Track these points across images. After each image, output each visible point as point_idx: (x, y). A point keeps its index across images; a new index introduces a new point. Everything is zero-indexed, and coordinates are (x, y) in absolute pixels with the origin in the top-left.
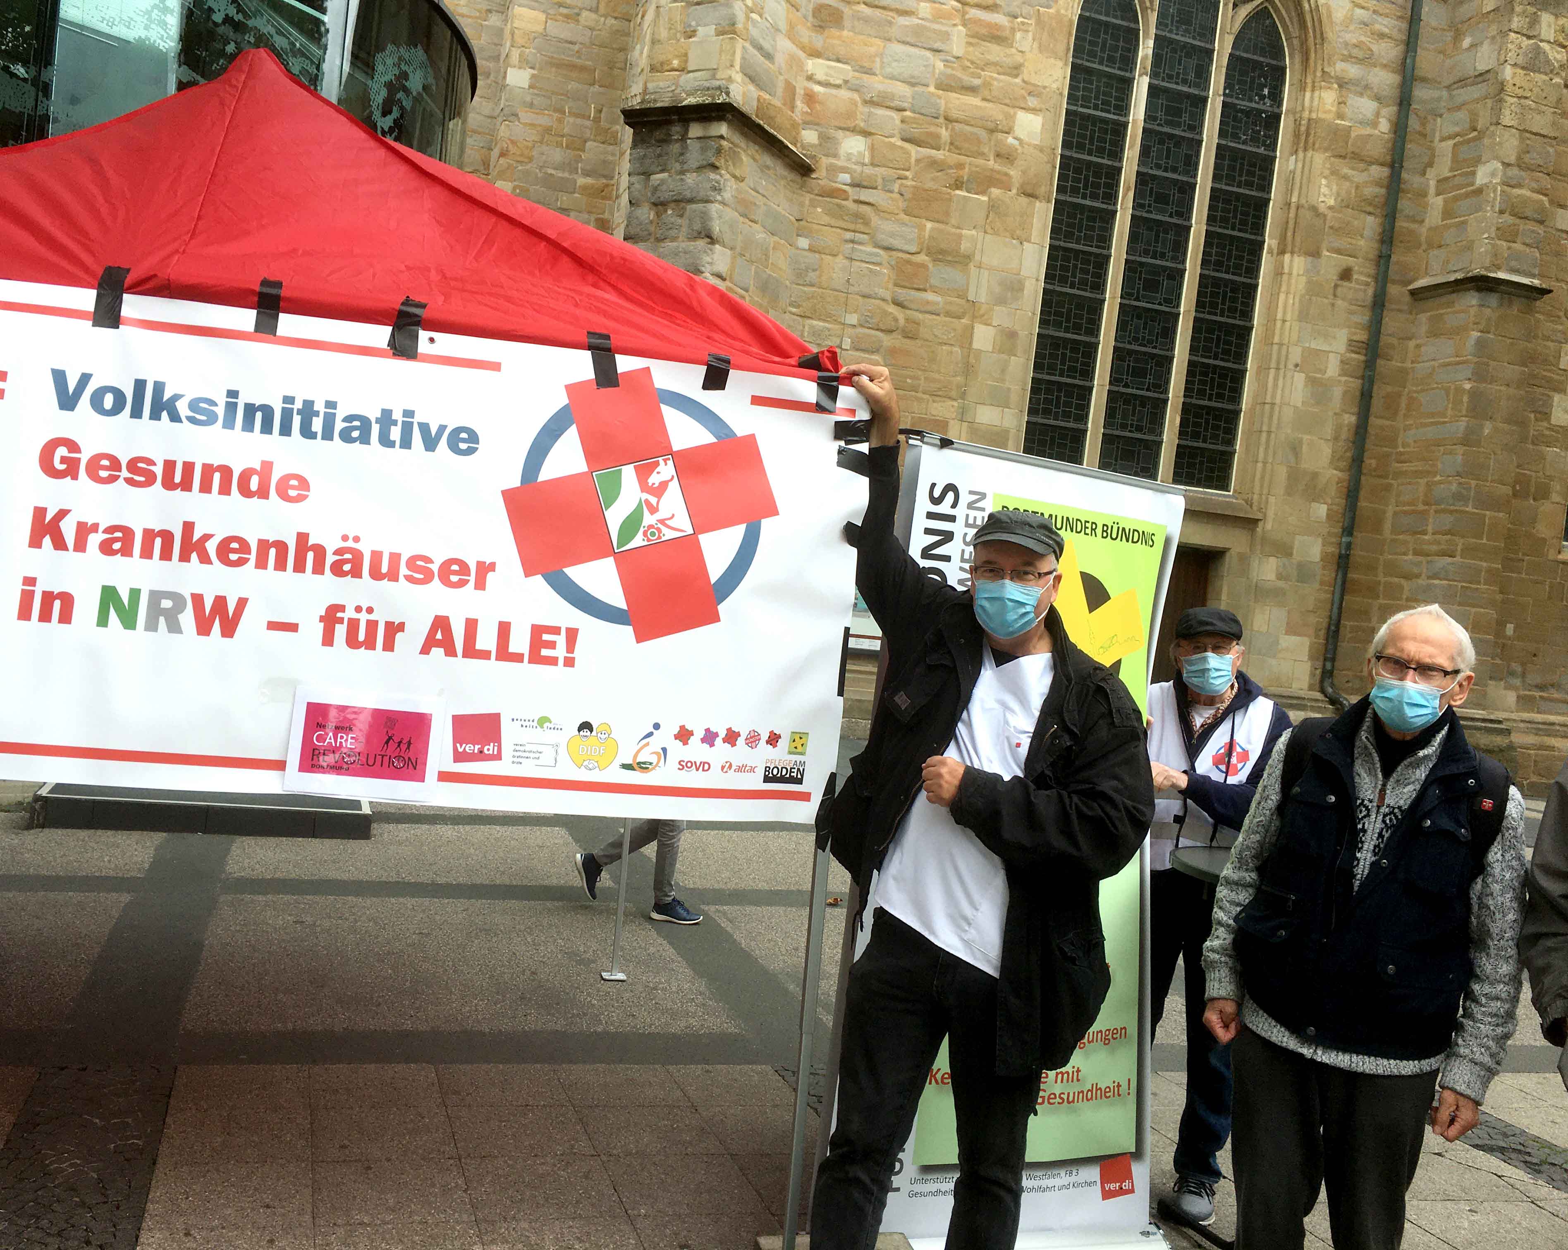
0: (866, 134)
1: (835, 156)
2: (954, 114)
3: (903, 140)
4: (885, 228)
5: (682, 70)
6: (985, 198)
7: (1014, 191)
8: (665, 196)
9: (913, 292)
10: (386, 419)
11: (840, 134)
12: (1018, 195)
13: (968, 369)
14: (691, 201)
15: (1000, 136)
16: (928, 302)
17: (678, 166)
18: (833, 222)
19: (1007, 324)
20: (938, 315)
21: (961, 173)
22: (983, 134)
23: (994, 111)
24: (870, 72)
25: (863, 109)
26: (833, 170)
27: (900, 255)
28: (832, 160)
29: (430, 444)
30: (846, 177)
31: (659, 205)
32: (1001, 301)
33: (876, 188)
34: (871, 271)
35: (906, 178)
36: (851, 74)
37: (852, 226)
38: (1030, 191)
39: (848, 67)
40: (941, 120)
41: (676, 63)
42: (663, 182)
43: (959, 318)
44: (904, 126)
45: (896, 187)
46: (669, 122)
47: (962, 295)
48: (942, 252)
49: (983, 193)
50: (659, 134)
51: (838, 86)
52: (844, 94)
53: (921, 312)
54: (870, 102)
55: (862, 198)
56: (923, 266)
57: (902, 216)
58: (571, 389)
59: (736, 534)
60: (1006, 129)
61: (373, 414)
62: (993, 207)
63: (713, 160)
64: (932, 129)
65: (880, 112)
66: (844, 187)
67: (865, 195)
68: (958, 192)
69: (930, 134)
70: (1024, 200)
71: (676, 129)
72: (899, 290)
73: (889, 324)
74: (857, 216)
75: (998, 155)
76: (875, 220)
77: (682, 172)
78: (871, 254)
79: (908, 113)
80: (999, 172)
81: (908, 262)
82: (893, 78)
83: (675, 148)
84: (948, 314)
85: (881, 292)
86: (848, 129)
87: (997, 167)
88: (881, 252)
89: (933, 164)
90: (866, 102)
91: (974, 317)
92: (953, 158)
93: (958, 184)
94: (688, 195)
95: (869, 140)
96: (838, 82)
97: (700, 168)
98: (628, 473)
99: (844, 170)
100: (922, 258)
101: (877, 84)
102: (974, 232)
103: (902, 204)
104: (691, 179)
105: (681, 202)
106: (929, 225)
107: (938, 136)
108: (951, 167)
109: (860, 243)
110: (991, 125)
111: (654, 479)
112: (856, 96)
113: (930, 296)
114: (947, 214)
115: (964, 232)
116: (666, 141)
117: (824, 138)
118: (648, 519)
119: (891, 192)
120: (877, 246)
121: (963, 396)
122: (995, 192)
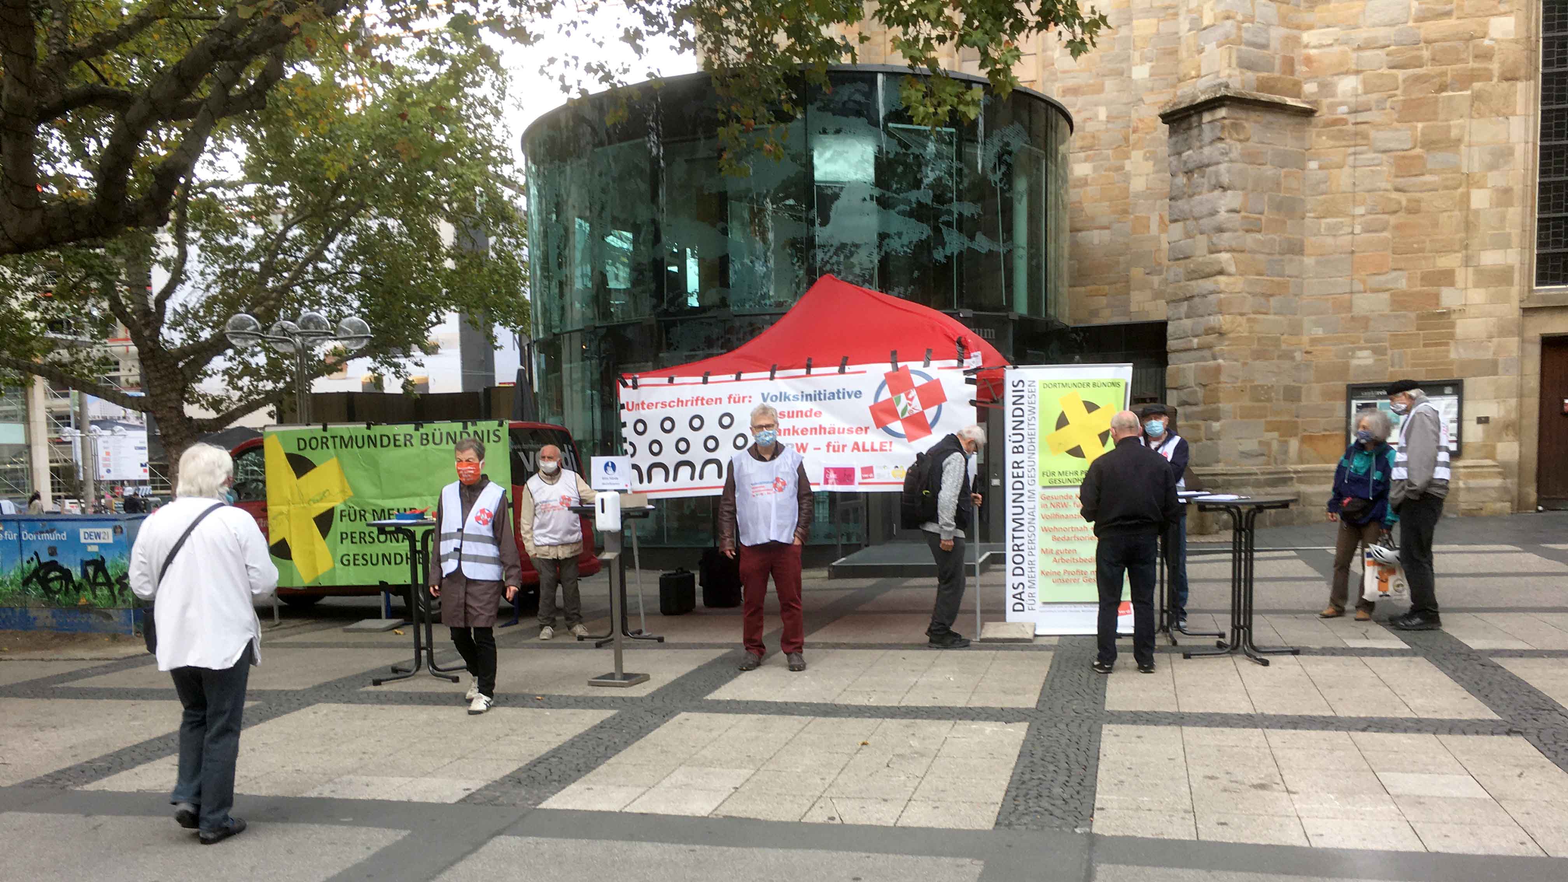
0: (1357, 72)
1: (1333, 96)
2: (1433, 36)
3: (1390, 68)
4: (1381, 137)
5: (1198, 76)
6: (1469, 92)
7: (1495, 80)
8: (1191, 166)
9: (1413, 179)
10: (838, 392)
11: (1336, 78)
12: (1499, 81)
13: (1468, 226)
14: (1208, 165)
15: (1478, 41)
16: (1425, 183)
17: (1198, 144)
18: (1337, 144)
19: (1502, 183)
20: (1437, 190)
21: (1444, 79)
22: (1460, 45)
23: (1470, 25)
24: (1356, 27)
25: (1354, 55)
26: (1332, 107)
27: (1399, 153)
28: (1330, 100)
29: (850, 396)
30: (1344, 109)
31: (1189, 173)
32: (1493, 167)
33: (1370, 110)
34: (1372, 171)
35: (1395, 95)
36: (1342, 33)
37: (1352, 143)
38: (1509, 76)
39: (1336, 29)
40: (1422, 44)
41: (1193, 73)
42: (1189, 156)
43: (1456, 188)
44: (1390, 58)
45: (1388, 104)
46: (1190, 116)
47: (1457, 170)
48: (1433, 142)
49: (1466, 89)
50: (1184, 125)
51: (1331, 45)
52: (1337, 49)
53: (1421, 192)
54: (1359, 48)
55: (1359, 120)
56: (1419, 157)
57: (1395, 124)
58: (886, 375)
59: (935, 408)
60: (1481, 35)
61: (835, 391)
62: (1477, 97)
63: (1219, 135)
64: (1415, 53)
65: (1368, 53)
66: (1344, 116)
67: (1361, 117)
68: (1444, 94)
69: (1413, 57)
70: (1505, 85)
71: (1194, 119)
72: (1399, 180)
73: (1394, 207)
74: (1356, 134)
75: (1476, 57)
76: (1373, 134)
77: (1201, 147)
78: (1373, 159)
79: (1392, 48)
80: (1479, 69)
81: (1403, 157)
82: (1374, 26)
83: (1195, 132)
84: (1446, 188)
85: (1383, 185)
86: (1342, 73)
87: (1476, 65)
88: (1380, 155)
89: (1417, 79)
90: (1354, 50)
91: (1469, 186)
92: (1438, 69)
93: (1443, 88)
94: (1206, 161)
95: (1361, 76)
96: (1329, 42)
97: (1212, 142)
98: (903, 395)
99: (1342, 104)
100: (1418, 151)
101: (1361, 35)
102: (1461, 121)
103: (1396, 116)
104: (1207, 150)
105: (1202, 167)
106: (1420, 125)
107: (1420, 58)
108: (1433, 77)
109: (1360, 153)
110: (1467, 36)
111: (910, 396)
112: (1346, 48)
113: (1428, 178)
114: (1435, 113)
115: (1452, 123)
116: (1189, 128)
117: (1323, 86)
118: (909, 408)
119: (1383, 109)
120: (1376, 151)
121: (1466, 247)
122: (1477, 85)
